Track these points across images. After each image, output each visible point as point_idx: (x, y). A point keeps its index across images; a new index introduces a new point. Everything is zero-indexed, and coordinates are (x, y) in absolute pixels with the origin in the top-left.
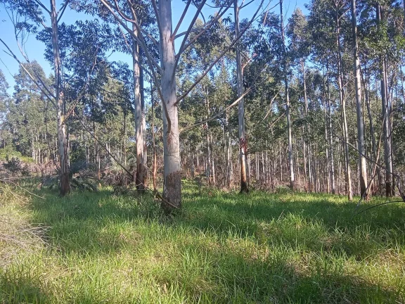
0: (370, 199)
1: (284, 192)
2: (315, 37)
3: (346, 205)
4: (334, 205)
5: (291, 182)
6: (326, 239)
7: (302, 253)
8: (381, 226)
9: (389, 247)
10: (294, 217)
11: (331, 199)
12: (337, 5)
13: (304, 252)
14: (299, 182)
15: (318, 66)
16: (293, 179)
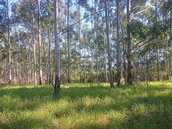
0: (43, 86)
1: (5, 85)
2: (22, 15)
3: (33, 89)
4: (28, 89)
5: (10, 80)
6: (21, 104)
7: (7, 113)
8: (44, 95)
9: (45, 103)
10: (6, 97)
11: (28, 87)
12: (32, 5)
13: (8, 113)
14: (15, 80)
15: (24, 29)
16: (11, 79)
